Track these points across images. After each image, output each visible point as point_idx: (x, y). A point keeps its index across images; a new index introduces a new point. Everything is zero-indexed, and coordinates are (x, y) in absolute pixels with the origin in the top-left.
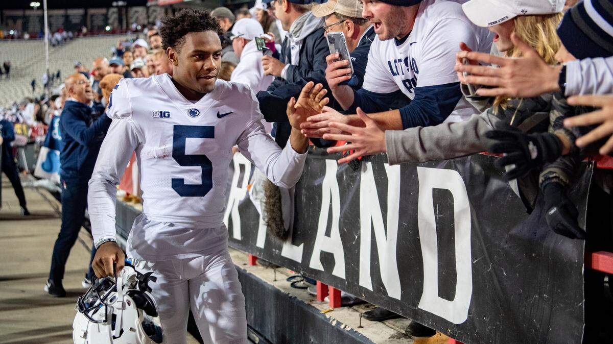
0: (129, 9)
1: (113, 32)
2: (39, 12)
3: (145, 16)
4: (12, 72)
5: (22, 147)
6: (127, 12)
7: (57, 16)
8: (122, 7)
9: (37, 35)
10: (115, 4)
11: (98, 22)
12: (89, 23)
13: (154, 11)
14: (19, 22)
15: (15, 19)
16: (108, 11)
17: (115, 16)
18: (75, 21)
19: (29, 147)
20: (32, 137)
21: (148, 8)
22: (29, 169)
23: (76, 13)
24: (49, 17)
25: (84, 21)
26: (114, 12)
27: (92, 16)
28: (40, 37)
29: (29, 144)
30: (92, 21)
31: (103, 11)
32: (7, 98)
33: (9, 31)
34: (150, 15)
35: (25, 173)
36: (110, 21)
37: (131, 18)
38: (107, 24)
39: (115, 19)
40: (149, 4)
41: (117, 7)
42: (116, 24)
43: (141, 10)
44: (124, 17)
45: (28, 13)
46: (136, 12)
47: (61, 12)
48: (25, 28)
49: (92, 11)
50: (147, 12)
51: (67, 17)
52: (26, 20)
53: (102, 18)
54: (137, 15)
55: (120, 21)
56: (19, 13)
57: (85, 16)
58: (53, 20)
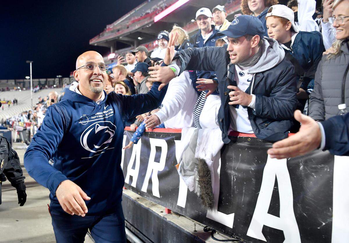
0: (63, 79)
1: (57, 87)
2: (29, 80)
3: (69, 81)
4: (18, 103)
5: (21, 131)
6: (62, 79)
7: (36, 81)
8: (60, 78)
9: (28, 88)
10: (58, 76)
11: (51, 83)
12: (48, 83)
13: (72, 79)
14: (22, 84)
15: (20, 83)
16: (55, 79)
17: (58, 81)
18: (43, 83)
19: (24, 131)
20: (25, 127)
21: (70, 78)
22: (24, 140)
23: (43, 80)
24: (33, 82)
25: (46, 83)
26: (57, 80)
27: (49, 81)
28: (29, 89)
29: (24, 130)
30: (49, 83)
31: (53, 79)
32: (17, 112)
33: (18, 87)
34: (71, 80)
35: (22, 142)
36: (56, 83)
37: (64, 82)
38: (55, 84)
39: (58, 82)
40: (71, 76)
41: (58, 78)
42: (58, 84)
43: (67, 79)
44: (61, 82)
45: (25, 80)
46: (66, 80)
47: (37, 80)
48: (24, 86)
49: (49, 80)
50: (70, 80)
51: (39, 82)
52: (24, 83)
53: (53, 82)
54: (66, 81)
55: (60, 83)
56: (22, 80)
57: (46, 81)
58: (34, 83)
